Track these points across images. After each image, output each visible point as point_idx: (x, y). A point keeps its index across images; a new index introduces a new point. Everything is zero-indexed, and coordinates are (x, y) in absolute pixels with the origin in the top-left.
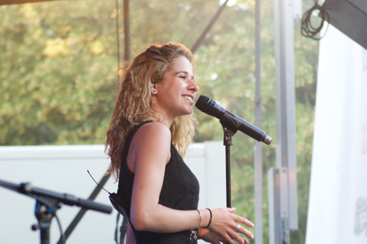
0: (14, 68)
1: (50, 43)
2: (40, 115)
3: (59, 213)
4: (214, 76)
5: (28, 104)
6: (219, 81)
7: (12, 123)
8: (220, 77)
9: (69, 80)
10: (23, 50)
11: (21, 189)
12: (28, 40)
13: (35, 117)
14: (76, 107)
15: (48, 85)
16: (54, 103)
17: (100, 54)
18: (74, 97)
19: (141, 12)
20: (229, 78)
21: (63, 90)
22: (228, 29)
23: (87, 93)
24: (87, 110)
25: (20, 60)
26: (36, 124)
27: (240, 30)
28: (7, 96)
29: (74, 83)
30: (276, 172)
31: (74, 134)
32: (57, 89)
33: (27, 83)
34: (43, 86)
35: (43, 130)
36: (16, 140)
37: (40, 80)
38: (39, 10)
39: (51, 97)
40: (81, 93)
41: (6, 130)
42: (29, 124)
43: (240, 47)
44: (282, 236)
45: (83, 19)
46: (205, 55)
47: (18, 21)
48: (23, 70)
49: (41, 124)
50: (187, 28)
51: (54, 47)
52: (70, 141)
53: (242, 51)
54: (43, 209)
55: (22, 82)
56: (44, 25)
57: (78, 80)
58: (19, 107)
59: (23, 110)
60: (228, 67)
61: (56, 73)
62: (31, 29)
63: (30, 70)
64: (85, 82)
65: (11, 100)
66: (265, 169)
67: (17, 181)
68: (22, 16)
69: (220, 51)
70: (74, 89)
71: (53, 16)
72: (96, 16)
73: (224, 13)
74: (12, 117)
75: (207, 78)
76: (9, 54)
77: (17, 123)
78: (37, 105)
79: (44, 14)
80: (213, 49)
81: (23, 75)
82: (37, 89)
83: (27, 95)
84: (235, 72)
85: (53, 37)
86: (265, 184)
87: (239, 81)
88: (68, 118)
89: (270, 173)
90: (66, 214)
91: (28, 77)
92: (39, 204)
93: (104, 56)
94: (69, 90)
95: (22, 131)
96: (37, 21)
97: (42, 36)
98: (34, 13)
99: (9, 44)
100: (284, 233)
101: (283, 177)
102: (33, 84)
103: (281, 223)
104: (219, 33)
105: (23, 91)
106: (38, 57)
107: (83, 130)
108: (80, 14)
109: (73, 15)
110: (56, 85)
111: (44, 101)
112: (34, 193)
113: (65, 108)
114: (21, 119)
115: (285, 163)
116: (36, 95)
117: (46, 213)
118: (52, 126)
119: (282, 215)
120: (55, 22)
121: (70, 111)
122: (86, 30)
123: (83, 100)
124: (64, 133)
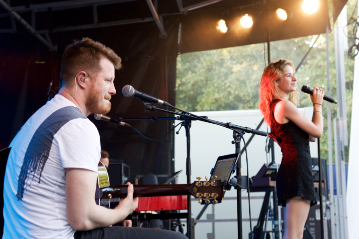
0: (219, 78)
1: (235, 66)
2: (231, 98)
3: (244, 136)
4: (308, 79)
5: (226, 93)
6: (309, 81)
7: (219, 102)
8: (310, 78)
9: (244, 82)
10: (223, 70)
11: (227, 126)
12: (225, 65)
13: (229, 99)
14: (246, 94)
15: (234, 85)
16: (237, 92)
17: (257, 71)
18: (246, 89)
19: (274, 51)
20: (315, 79)
21: (241, 86)
22: (313, 57)
23: (251, 87)
24: (251, 95)
25: (222, 74)
26: (229, 102)
27: (319, 57)
28: (216, 90)
29: (245, 83)
30: (337, 120)
31: (246, 105)
32: (238, 86)
33: (225, 84)
34: (232, 85)
35: (232, 104)
36: (221, 109)
37: (231, 82)
38: (230, 52)
39: (235, 90)
40: (249, 88)
41: (216, 105)
42: (226, 102)
43: (319, 65)
44: (341, 149)
45: (249, 55)
46: (303, 70)
47: (220, 58)
48: (223, 78)
49: (232, 102)
50: (295, 58)
51: (236, 68)
52: (244, 108)
53: (320, 67)
54: (237, 134)
55: (223, 84)
56: (232, 58)
57: (247, 82)
58: (222, 95)
59: (224, 96)
60: (314, 74)
61: (238, 79)
62: (226, 61)
63: (226, 78)
64: (250, 83)
65: (218, 92)
66: (332, 119)
67: (225, 122)
68: (222, 55)
69: (310, 67)
70: (245, 86)
71: (236, 54)
72: (255, 54)
73: (312, 50)
74: (219, 99)
75: (305, 79)
76: (217, 72)
77: (221, 101)
78: (230, 93)
79: (232, 54)
80: (307, 66)
81: (223, 81)
82: (229, 86)
83: (225, 89)
84: (317, 76)
85: (236, 64)
86: (332, 125)
87: (319, 80)
88: (243, 99)
89: (335, 120)
90: (247, 136)
91: (225, 82)
92: (235, 132)
93: (258, 71)
94: (243, 86)
95: (223, 105)
96: (229, 57)
97: (231, 64)
98: (228, 54)
99: (217, 68)
100: (342, 147)
101: (340, 122)
102: (228, 85)
103: (340, 143)
104: (309, 59)
105: (223, 88)
106: (230, 73)
107: (250, 104)
108: (248, 53)
109: (244, 54)
110: (237, 85)
111: (232, 91)
112: (233, 127)
113: (241, 95)
114: (223, 100)
115: (341, 115)
116: (229, 89)
117: (238, 136)
118: (236, 102)
119: (341, 139)
120: (237, 57)
121: (244, 96)
122: (250, 60)
123: (249, 91)
124: (241, 105)
